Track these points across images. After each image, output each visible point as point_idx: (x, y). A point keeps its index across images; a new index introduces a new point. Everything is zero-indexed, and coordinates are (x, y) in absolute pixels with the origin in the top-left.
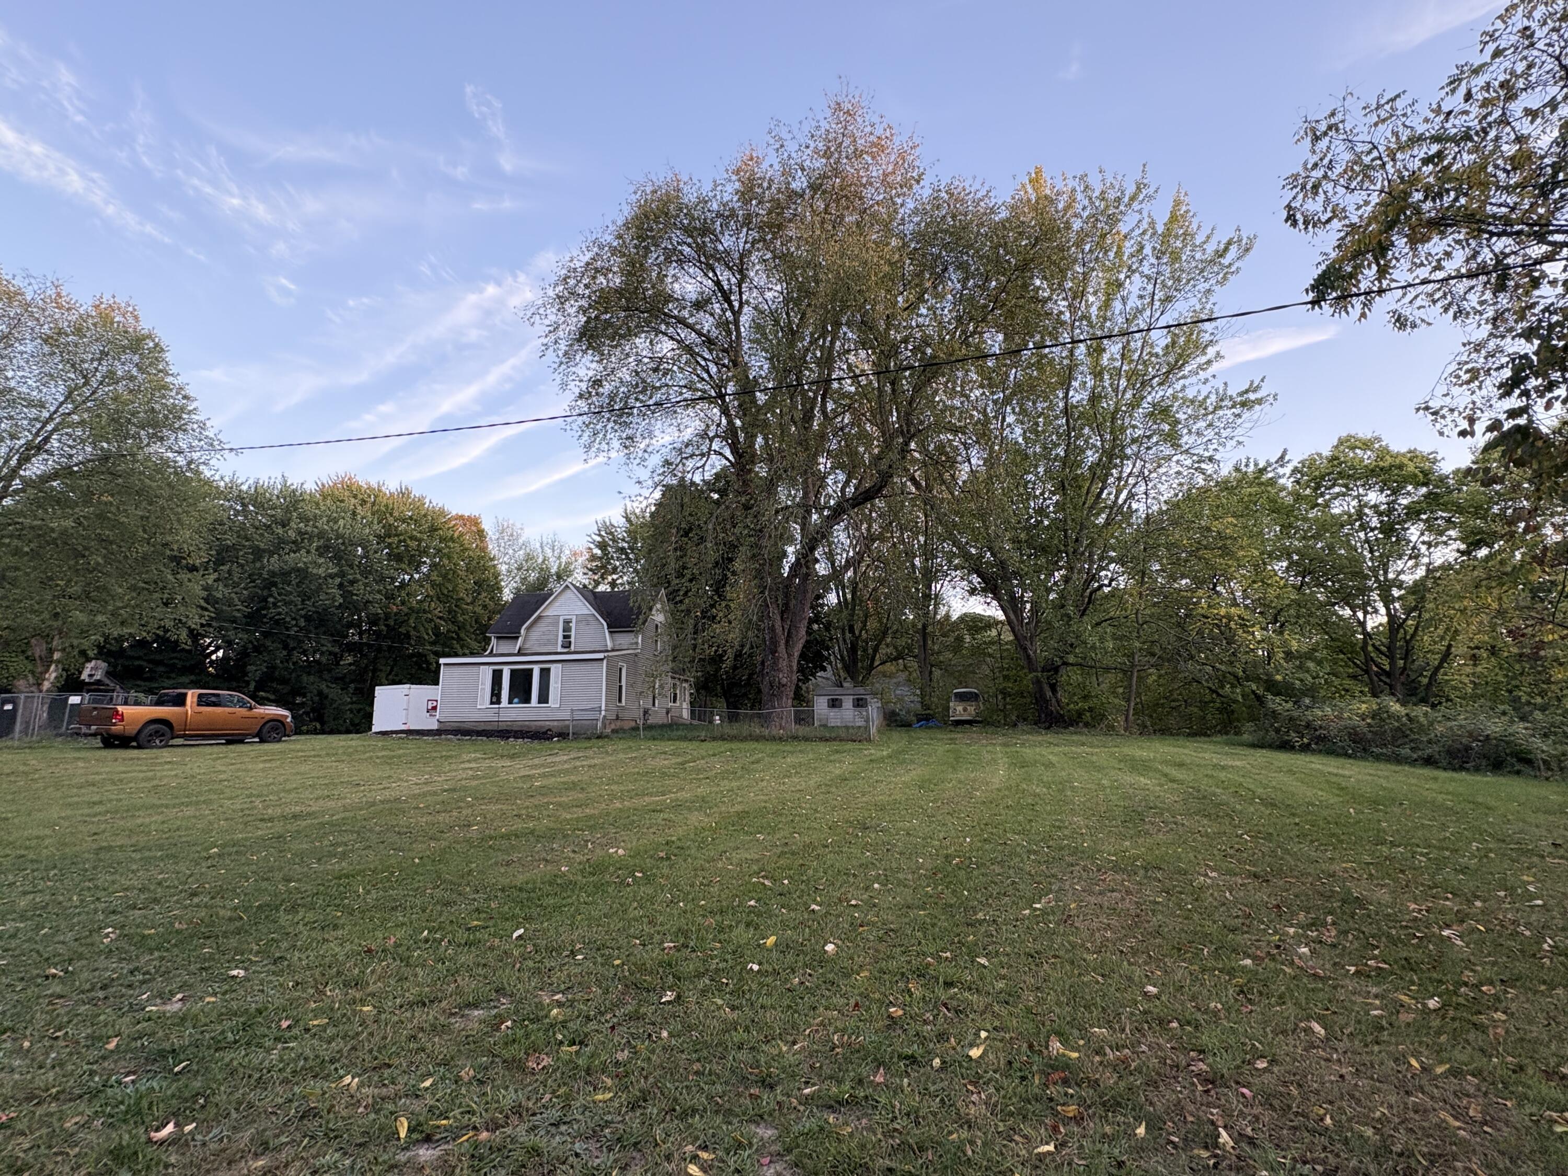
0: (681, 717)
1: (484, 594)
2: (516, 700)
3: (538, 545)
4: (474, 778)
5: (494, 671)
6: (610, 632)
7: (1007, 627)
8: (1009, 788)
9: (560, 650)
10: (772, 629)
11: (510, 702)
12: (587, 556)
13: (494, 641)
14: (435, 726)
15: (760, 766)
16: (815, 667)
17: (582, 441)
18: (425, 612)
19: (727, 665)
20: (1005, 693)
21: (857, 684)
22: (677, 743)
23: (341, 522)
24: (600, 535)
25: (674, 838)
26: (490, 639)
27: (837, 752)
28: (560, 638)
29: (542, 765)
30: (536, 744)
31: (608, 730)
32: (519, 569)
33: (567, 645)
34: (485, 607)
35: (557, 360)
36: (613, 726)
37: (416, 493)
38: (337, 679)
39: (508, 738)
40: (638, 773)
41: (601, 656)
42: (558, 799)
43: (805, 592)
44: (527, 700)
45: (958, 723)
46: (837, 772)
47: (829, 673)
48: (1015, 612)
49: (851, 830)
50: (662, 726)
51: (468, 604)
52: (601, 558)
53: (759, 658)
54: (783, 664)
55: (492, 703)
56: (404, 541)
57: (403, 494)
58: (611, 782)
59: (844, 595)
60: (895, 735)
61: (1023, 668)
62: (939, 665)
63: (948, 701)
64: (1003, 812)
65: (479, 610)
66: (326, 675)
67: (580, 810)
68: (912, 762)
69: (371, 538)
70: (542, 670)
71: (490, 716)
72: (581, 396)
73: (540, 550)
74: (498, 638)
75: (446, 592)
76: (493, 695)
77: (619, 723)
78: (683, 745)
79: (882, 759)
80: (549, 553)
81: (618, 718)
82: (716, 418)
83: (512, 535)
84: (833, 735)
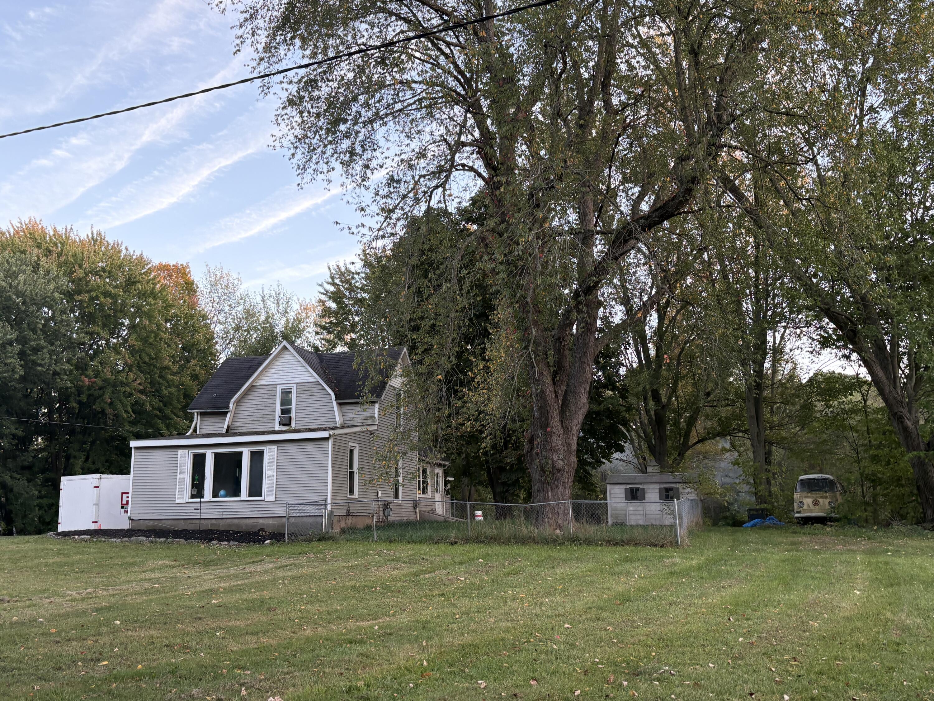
0: (433, 512)
1: (194, 362)
2: (222, 492)
3: (259, 299)
4: (146, 592)
5: (195, 456)
6: (340, 404)
7: (873, 388)
8: (863, 617)
9: (277, 428)
10: (541, 396)
11: (215, 495)
12: (319, 310)
13: (197, 419)
14: (125, 525)
15: (519, 579)
16: (609, 447)
17: (294, 161)
18: (123, 384)
19: (487, 444)
20: (875, 481)
21: (663, 467)
22: (419, 546)
23: (21, 277)
24: (334, 284)
25: (361, 684)
26: (192, 414)
27: (627, 560)
28: (278, 413)
29: (236, 576)
30: (243, 549)
31: (336, 530)
32: (238, 328)
33: (286, 421)
34: (195, 377)
35: (256, 56)
36: (343, 525)
37: (110, 239)
38: (23, 468)
39: (211, 540)
40: (353, 588)
41: (325, 434)
42: (232, 623)
43: (585, 345)
44: (236, 492)
45: (806, 521)
46: (620, 588)
47: (628, 454)
48: (885, 368)
49: (612, 678)
50: (406, 525)
51: (174, 374)
52: (336, 313)
53: (527, 435)
54: (558, 442)
55: (193, 496)
56: (97, 298)
57: (95, 241)
58: (314, 599)
59: (646, 350)
60: (715, 537)
61: (899, 445)
62: (781, 442)
63: (793, 490)
64: (849, 655)
65: (187, 380)
66: (10, 463)
67: (254, 639)
68: (730, 575)
69: (56, 295)
70: (253, 453)
71: (190, 513)
72: (291, 102)
73: (261, 305)
74: (202, 415)
75: (147, 359)
76: (193, 486)
77: (350, 521)
78: (425, 548)
79: (686, 573)
80: (273, 308)
81: (348, 513)
82: (460, 119)
83: (227, 287)
84: (626, 537)
